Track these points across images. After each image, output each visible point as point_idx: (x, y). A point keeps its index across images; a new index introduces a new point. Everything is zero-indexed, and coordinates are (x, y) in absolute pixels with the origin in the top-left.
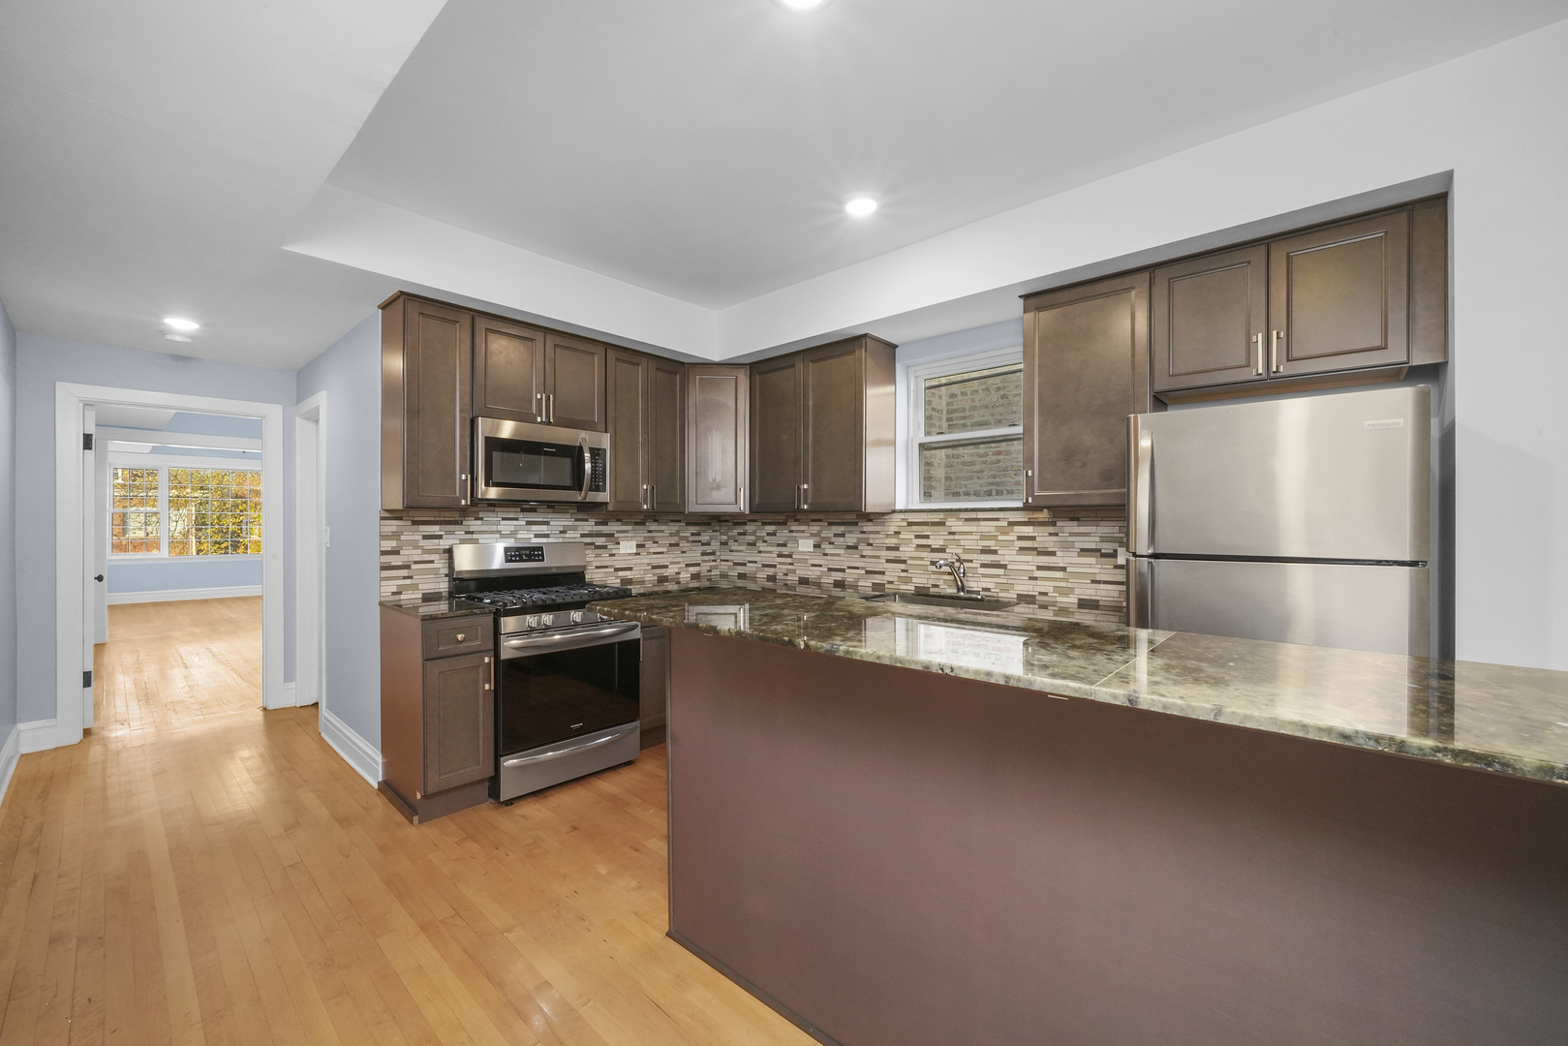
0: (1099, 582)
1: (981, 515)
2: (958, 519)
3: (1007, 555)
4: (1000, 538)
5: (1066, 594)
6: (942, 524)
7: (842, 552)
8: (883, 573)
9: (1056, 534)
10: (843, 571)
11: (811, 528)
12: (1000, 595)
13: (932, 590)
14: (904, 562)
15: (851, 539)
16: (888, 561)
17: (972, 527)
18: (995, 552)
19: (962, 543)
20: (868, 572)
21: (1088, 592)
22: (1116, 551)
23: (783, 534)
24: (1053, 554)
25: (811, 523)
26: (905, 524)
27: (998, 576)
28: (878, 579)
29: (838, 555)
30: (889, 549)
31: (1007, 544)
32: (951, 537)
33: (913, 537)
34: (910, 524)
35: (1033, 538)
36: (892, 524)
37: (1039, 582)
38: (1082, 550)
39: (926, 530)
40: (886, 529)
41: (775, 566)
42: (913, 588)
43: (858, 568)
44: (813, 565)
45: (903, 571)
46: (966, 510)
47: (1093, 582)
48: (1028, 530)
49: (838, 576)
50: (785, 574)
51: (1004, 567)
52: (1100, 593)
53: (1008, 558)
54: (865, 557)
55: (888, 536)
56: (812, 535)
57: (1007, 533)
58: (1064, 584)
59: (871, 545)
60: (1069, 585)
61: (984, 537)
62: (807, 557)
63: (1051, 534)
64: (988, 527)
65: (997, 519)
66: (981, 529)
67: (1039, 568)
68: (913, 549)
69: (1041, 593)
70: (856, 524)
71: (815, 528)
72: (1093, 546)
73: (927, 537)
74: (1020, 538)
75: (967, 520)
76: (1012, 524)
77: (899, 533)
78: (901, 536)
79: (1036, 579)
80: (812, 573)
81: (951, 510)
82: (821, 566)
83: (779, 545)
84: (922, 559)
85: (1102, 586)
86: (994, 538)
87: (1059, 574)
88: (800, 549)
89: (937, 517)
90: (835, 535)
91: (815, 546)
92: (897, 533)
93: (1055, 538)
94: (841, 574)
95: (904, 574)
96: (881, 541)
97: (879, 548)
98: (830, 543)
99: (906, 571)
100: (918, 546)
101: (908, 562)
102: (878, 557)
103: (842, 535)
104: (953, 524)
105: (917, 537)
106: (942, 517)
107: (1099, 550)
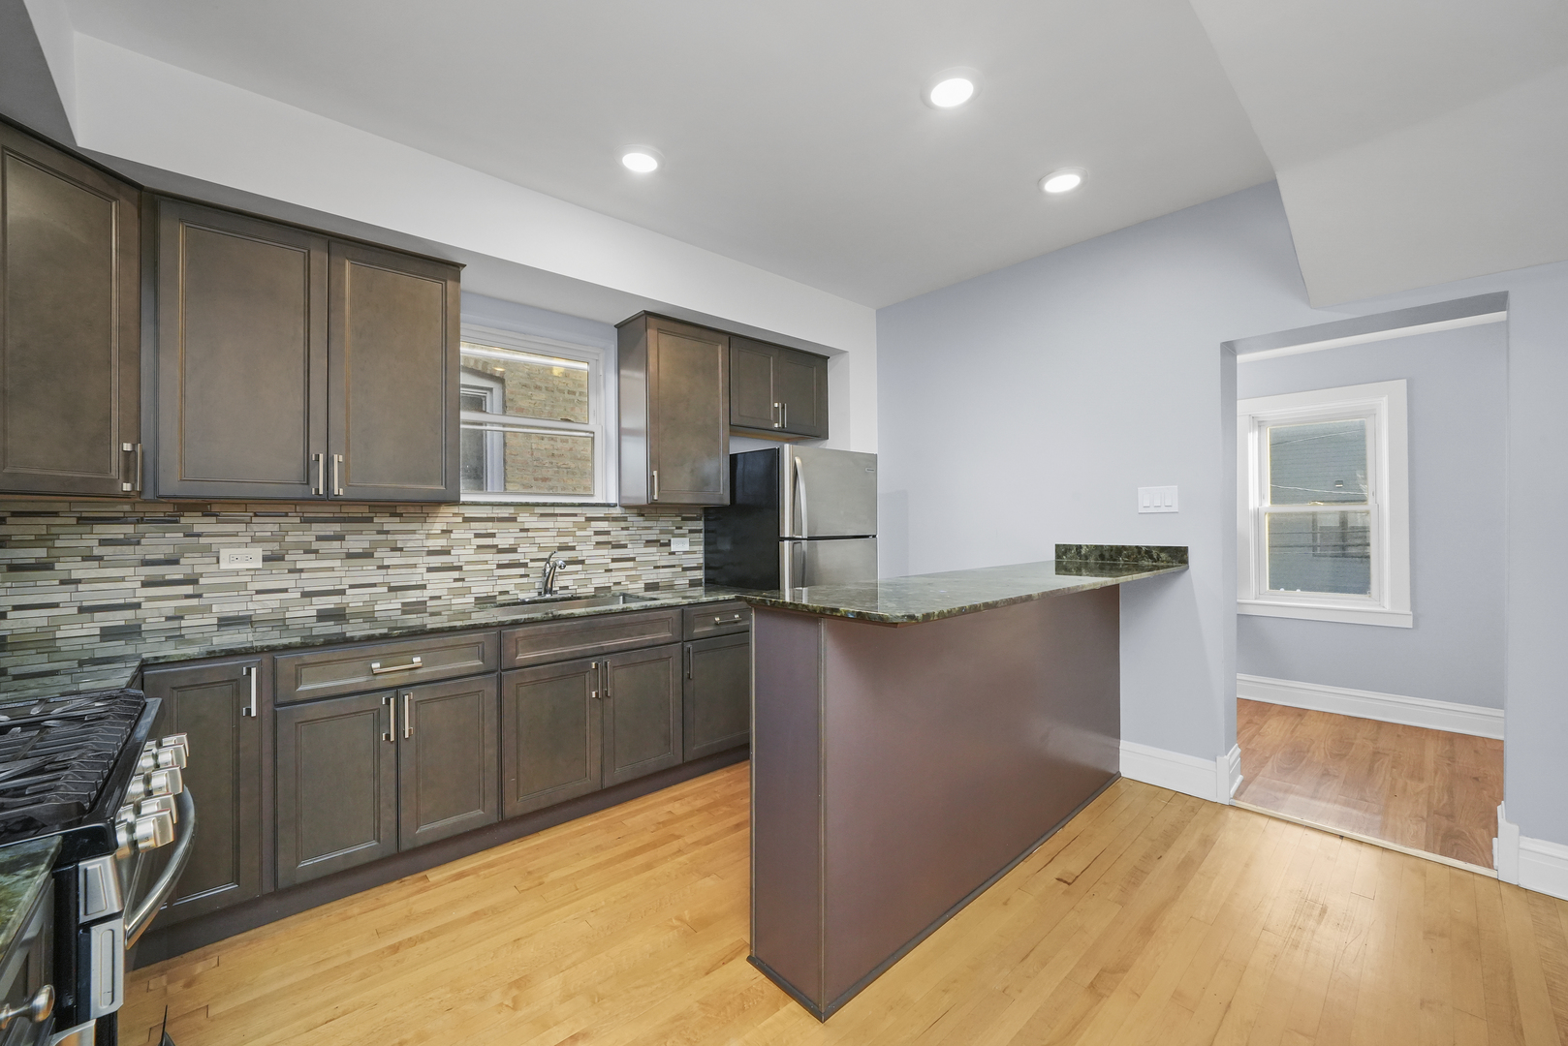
0: (658, 567)
1: (558, 510)
2: (533, 514)
3: (585, 551)
4: (578, 533)
5: (635, 582)
6: (513, 519)
7: (337, 563)
8: (424, 587)
9: (627, 529)
10: (342, 592)
11: (255, 528)
12: (578, 591)
13: (499, 598)
14: (459, 568)
15: (356, 543)
16: (430, 570)
17: (548, 523)
18: (573, 548)
19: (537, 540)
20: (392, 589)
21: (652, 576)
22: (670, 541)
23: (159, 542)
24: (625, 546)
25: (255, 520)
26: (460, 520)
27: (577, 572)
28: (412, 596)
29: (332, 569)
30: (431, 553)
31: (585, 540)
32: (524, 534)
33: (472, 536)
34: (467, 520)
35: (607, 533)
36: (438, 520)
37: (613, 574)
38: (648, 541)
39: (489, 527)
40: (426, 526)
41: (138, 606)
42: (473, 600)
43: (374, 585)
44: (258, 592)
45: (456, 580)
46: (545, 505)
47: (655, 567)
48: (603, 526)
49: (329, 603)
50: (168, 619)
51: (582, 562)
52: (661, 576)
53: (585, 553)
54: (388, 567)
55: (429, 536)
56: (255, 540)
57: (584, 529)
58: (633, 573)
59: (401, 549)
60: (638, 573)
61: (561, 533)
62: (248, 579)
63: (623, 529)
64: (564, 523)
65: (575, 515)
66: (558, 525)
67: (614, 560)
68: (472, 552)
69: (615, 584)
70: (370, 520)
71: (267, 527)
72: (654, 538)
73: (493, 535)
74: (597, 533)
75: (542, 515)
76: (589, 519)
77: (451, 532)
78: (453, 536)
79: (610, 570)
80: (263, 606)
81: (527, 504)
82: (285, 590)
83: (146, 563)
84: (486, 562)
85: (662, 570)
86: (573, 534)
87: (630, 564)
88: (224, 566)
89: (505, 512)
90: (319, 538)
91: (265, 559)
92: (446, 532)
93: (626, 532)
94: (336, 599)
95: (459, 584)
96: (419, 543)
97: (416, 553)
98: (306, 552)
99: (463, 580)
100: (479, 547)
101: (464, 568)
102: (415, 566)
103: (340, 538)
104: (526, 519)
105: (477, 536)
106: (513, 511)
107: (658, 541)
